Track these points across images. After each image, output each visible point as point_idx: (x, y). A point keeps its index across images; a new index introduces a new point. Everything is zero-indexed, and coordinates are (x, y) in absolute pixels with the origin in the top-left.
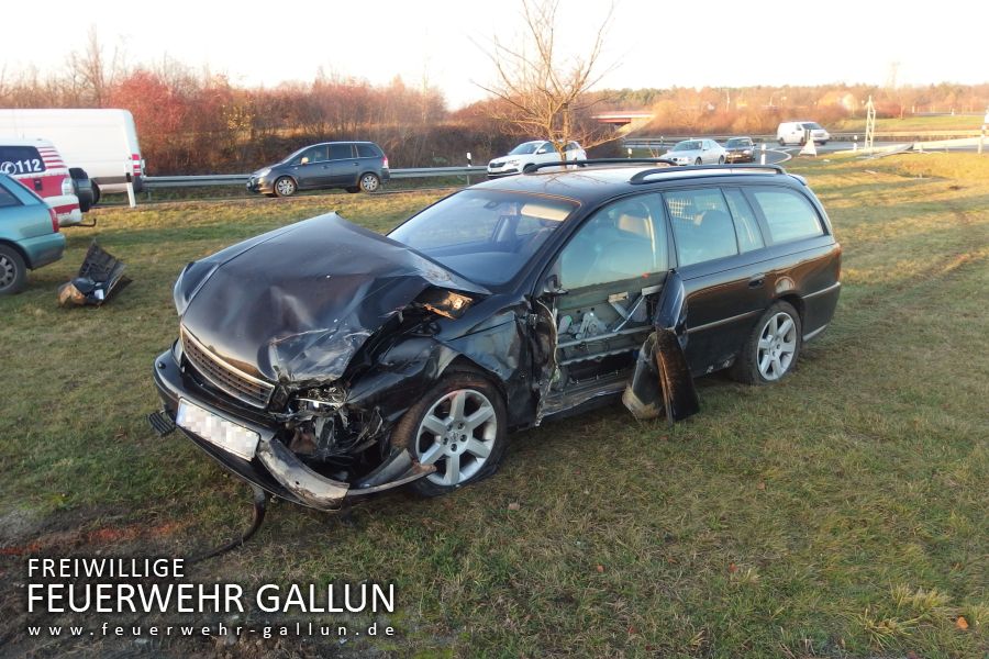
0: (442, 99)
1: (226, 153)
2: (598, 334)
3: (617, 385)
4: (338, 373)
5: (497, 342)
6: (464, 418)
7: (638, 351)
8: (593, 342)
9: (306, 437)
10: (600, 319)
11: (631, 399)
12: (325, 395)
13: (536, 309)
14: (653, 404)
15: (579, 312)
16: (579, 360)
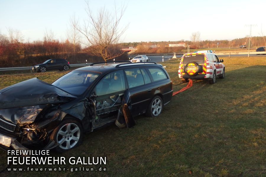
0: (80, 45)
1: (17, 61)
2: (108, 107)
3: (114, 119)
4: (33, 121)
5: (79, 110)
6: (71, 131)
7: (118, 110)
8: (106, 109)
9: (25, 139)
10: (108, 103)
11: (117, 123)
12: (31, 127)
13: (90, 101)
14: (123, 124)
15: (102, 101)
16: (103, 114)
